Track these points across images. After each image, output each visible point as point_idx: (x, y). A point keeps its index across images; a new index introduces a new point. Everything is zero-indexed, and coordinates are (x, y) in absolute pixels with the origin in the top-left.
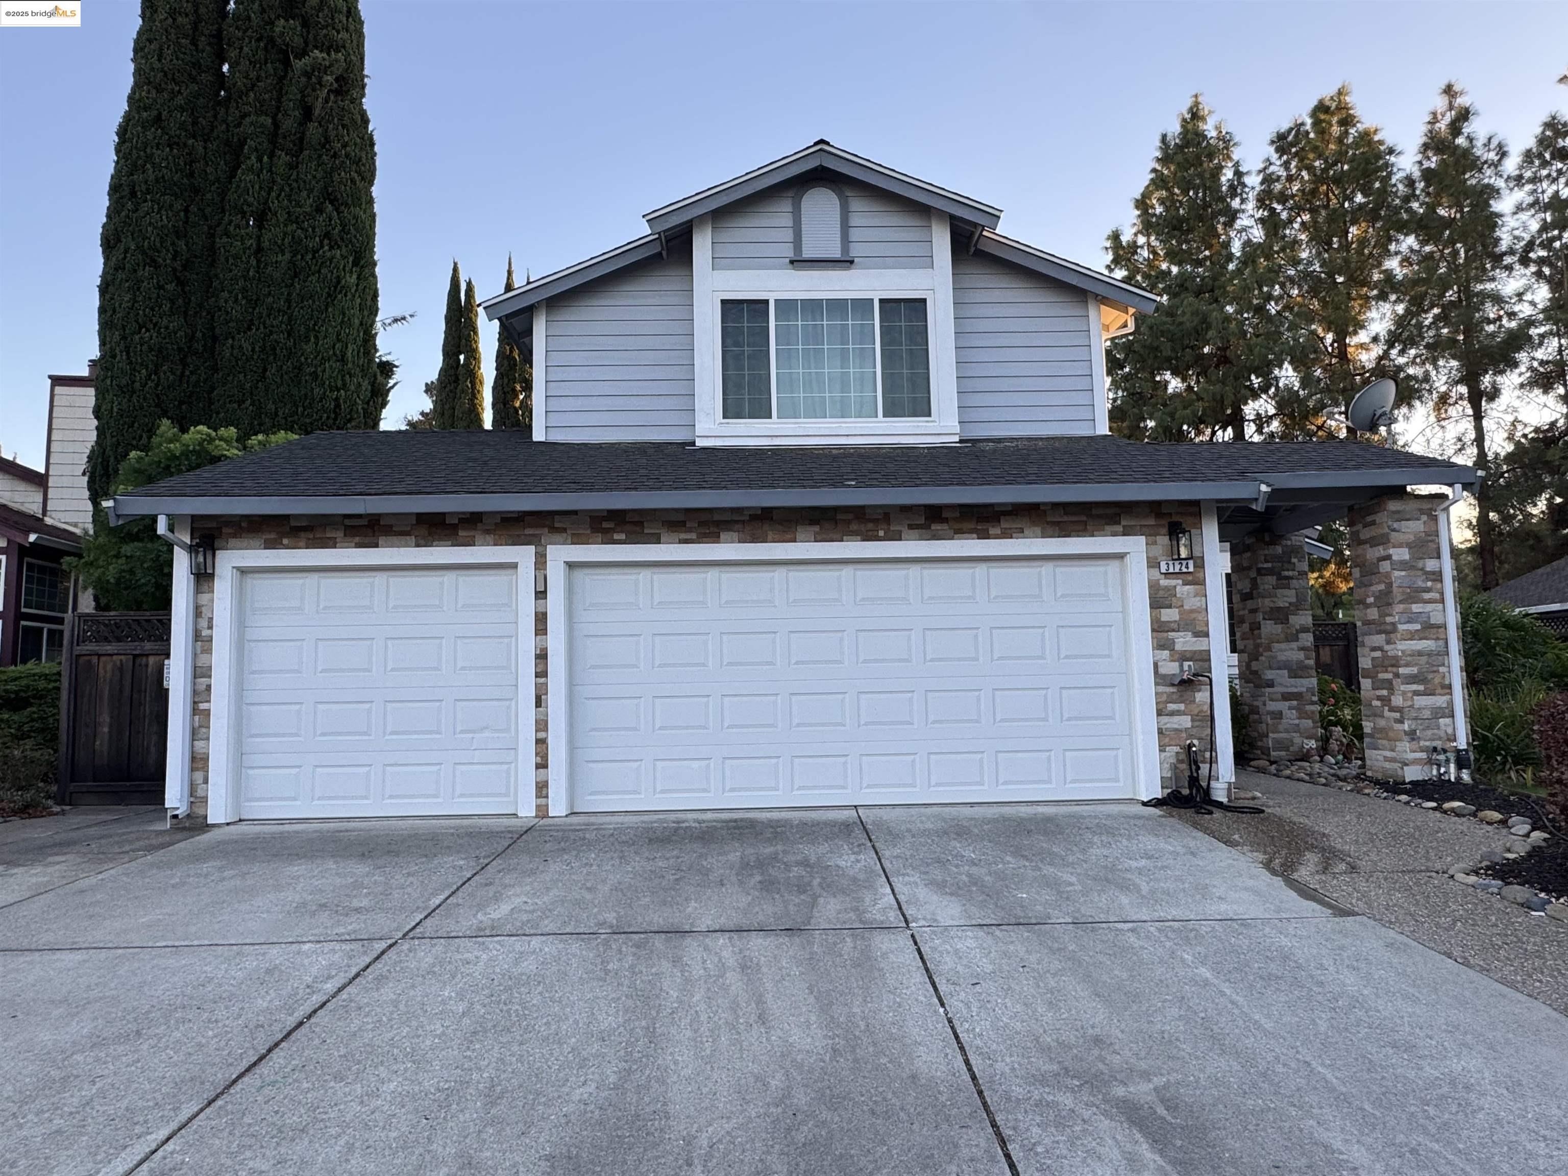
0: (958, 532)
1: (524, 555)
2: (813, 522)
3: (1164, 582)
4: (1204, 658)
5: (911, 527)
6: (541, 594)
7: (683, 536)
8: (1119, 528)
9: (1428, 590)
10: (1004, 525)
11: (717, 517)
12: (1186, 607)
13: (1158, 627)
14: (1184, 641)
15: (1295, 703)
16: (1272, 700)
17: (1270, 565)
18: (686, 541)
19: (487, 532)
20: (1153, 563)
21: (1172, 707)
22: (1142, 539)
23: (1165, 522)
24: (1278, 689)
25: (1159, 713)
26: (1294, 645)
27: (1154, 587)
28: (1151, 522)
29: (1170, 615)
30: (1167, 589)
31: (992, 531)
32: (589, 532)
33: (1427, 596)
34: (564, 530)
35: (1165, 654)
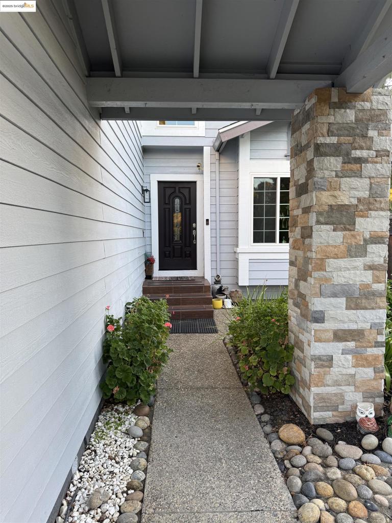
16: (318, 340)
17: (334, 140)
24: (329, 325)
26: (359, 261)
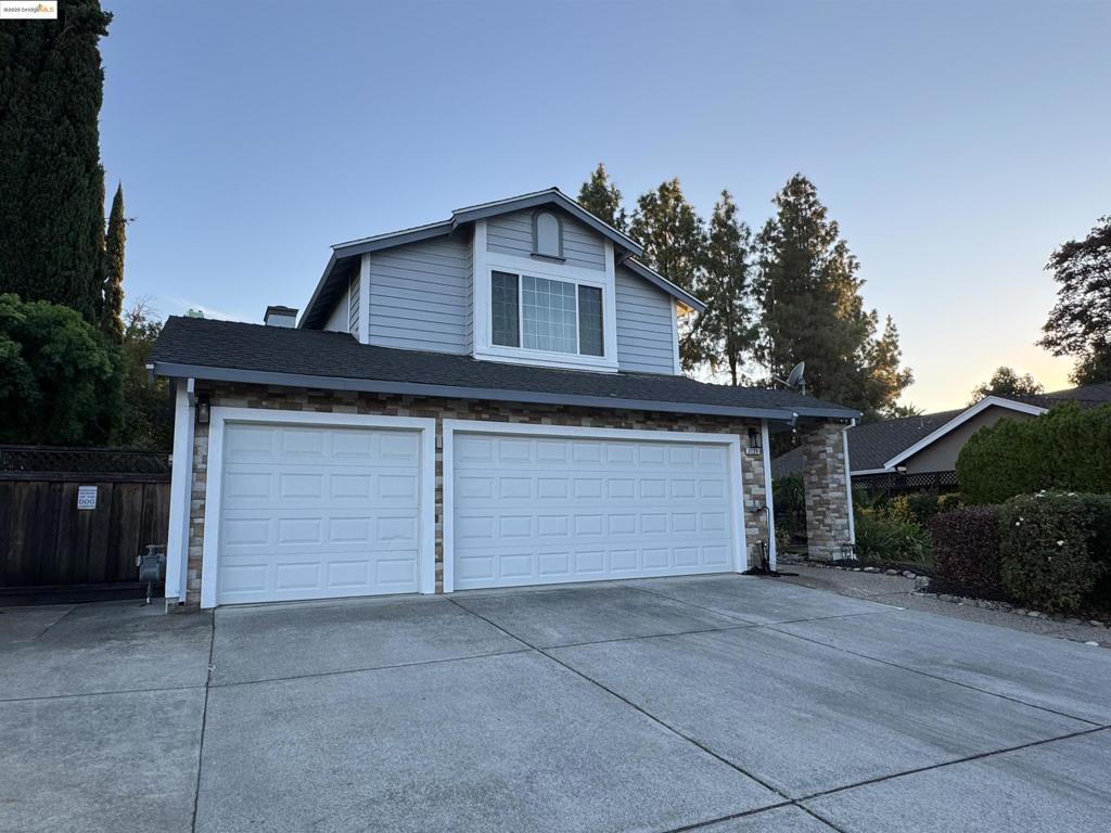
1: (428, 424)
2: (590, 416)
3: (747, 459)
4: (763, 498)
5: (637, 422)
6: (439, 450)
7: (521, 418)
8: (728, 430)
9: (839, 468)
10: (679, 424)
11: (541, 409)
12: (756, 472)
13: (746, 482)
14: (756, 490)
18: (521, 422)
20: (743, 449)
21: (751, 523)
22: (738, 436)
23: (747, 428)
25: (746, 527)
27: (743, 461)
28: (741, 427)
29: (750, 476)
30: (748, 462)
32: (467, 411)
33: (839, 471)
34: (453, 410)
35: (748, 496)
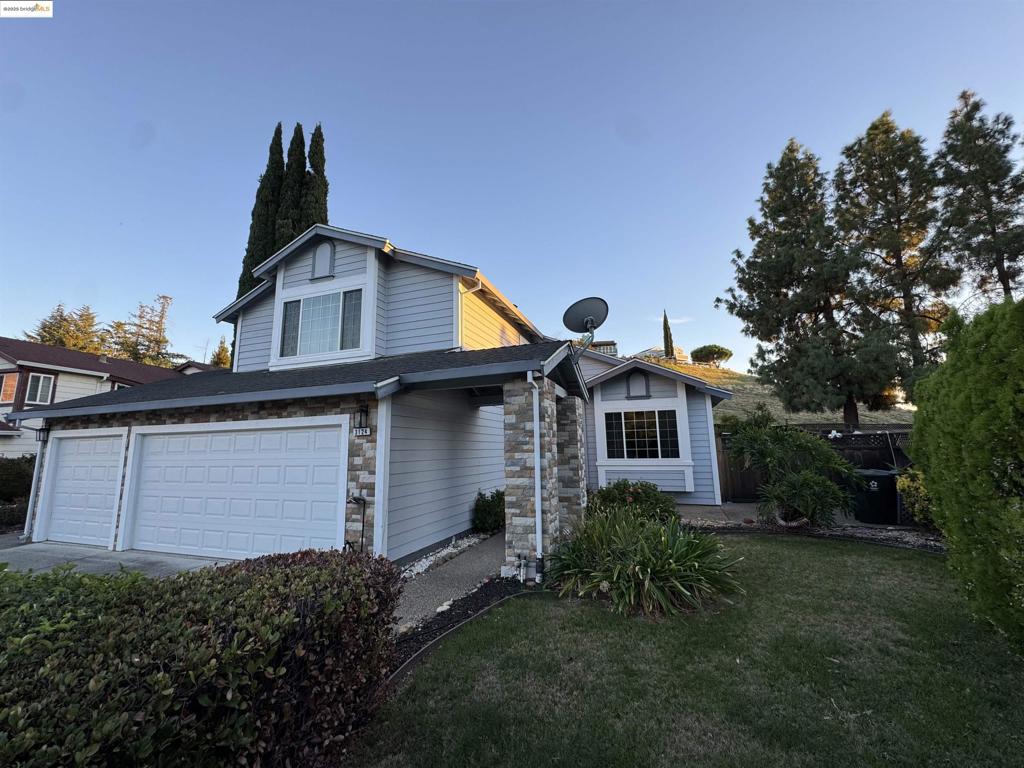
0: (270, 415)
1: (124, 430)
2: (216, 412)
3: (357, 441)
4: (371, 488)
5: (253, 413)
6: (127, 448)
7: (174, 421)
8: (339, 410)
9: (527, 443)
10: (289, 409)
11: (185, 411)
12: (367, 456)
13: (352, 468)
14: (364, 477)
15: (566, 504)
18: (174, 423)
19: (118, 421)
20: (352, 430)
21: (354, 516)
22: (348, 416)
25: (347, 520)
26: (567, 467)
27: (351, 445)
29: (358, 461)
30: (358, 445)
31: (285, 414)
32: (145, 420)
33: (525, 447)
34: (138, 419)
35: (353, 484)
